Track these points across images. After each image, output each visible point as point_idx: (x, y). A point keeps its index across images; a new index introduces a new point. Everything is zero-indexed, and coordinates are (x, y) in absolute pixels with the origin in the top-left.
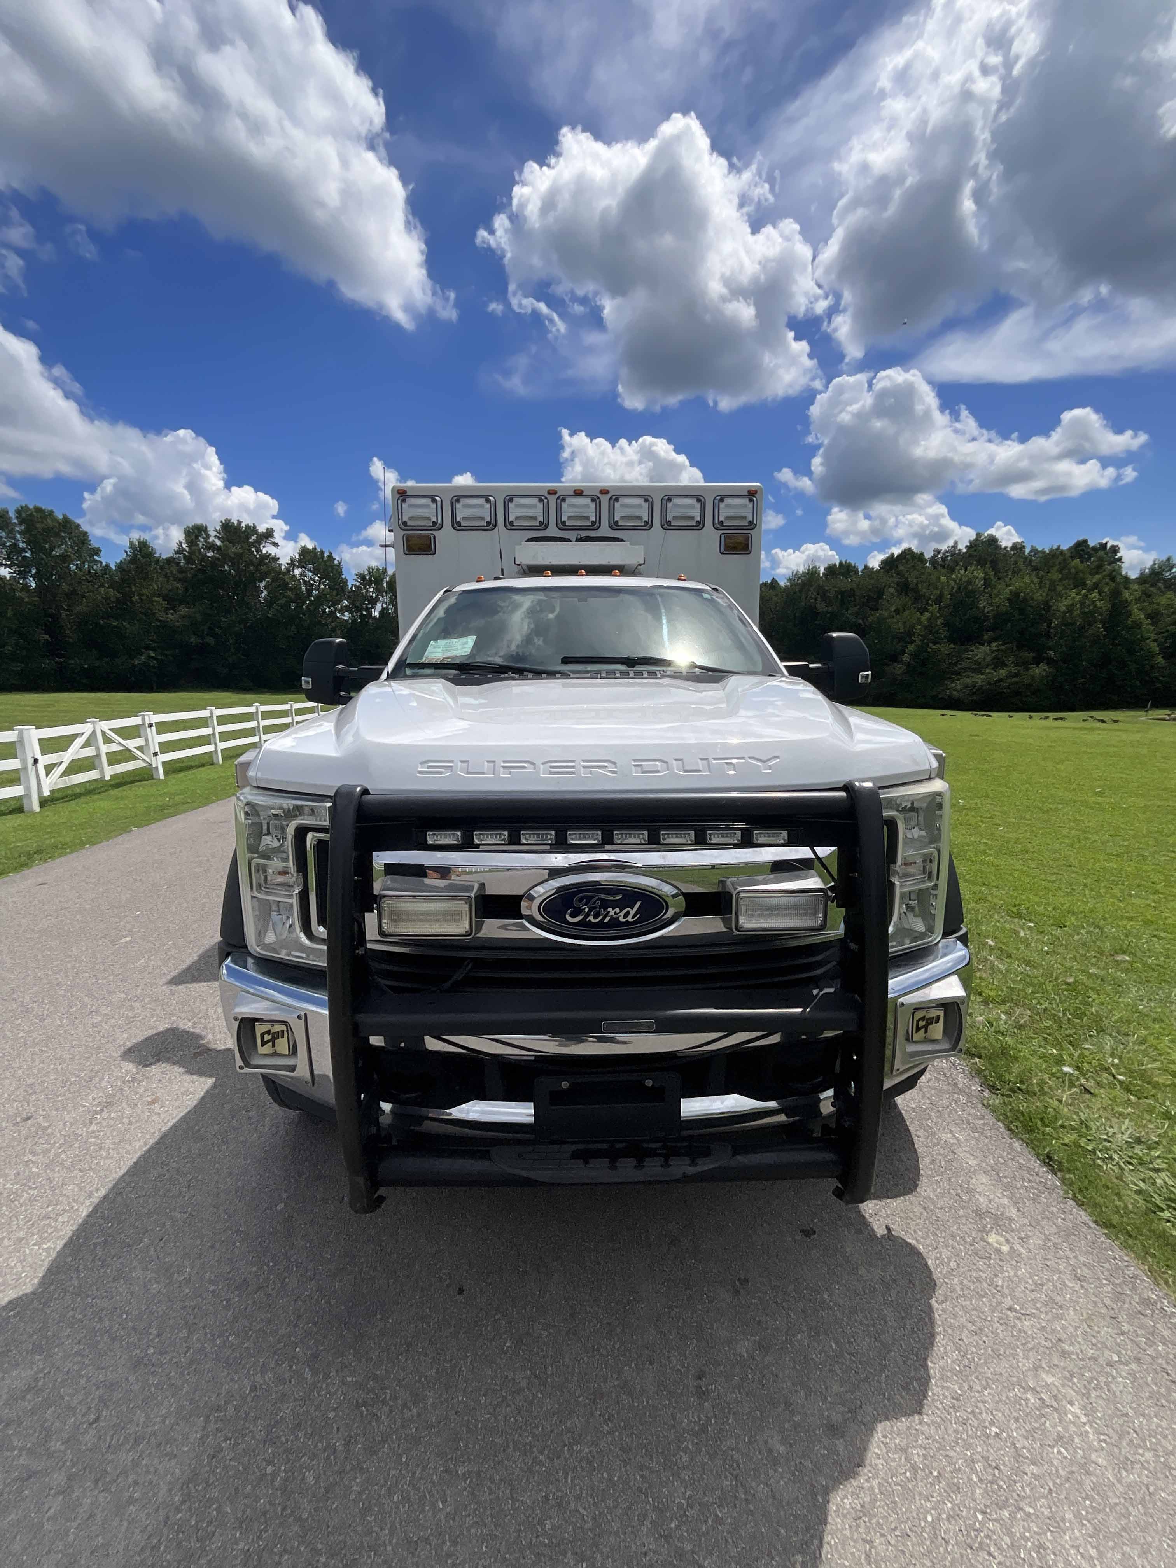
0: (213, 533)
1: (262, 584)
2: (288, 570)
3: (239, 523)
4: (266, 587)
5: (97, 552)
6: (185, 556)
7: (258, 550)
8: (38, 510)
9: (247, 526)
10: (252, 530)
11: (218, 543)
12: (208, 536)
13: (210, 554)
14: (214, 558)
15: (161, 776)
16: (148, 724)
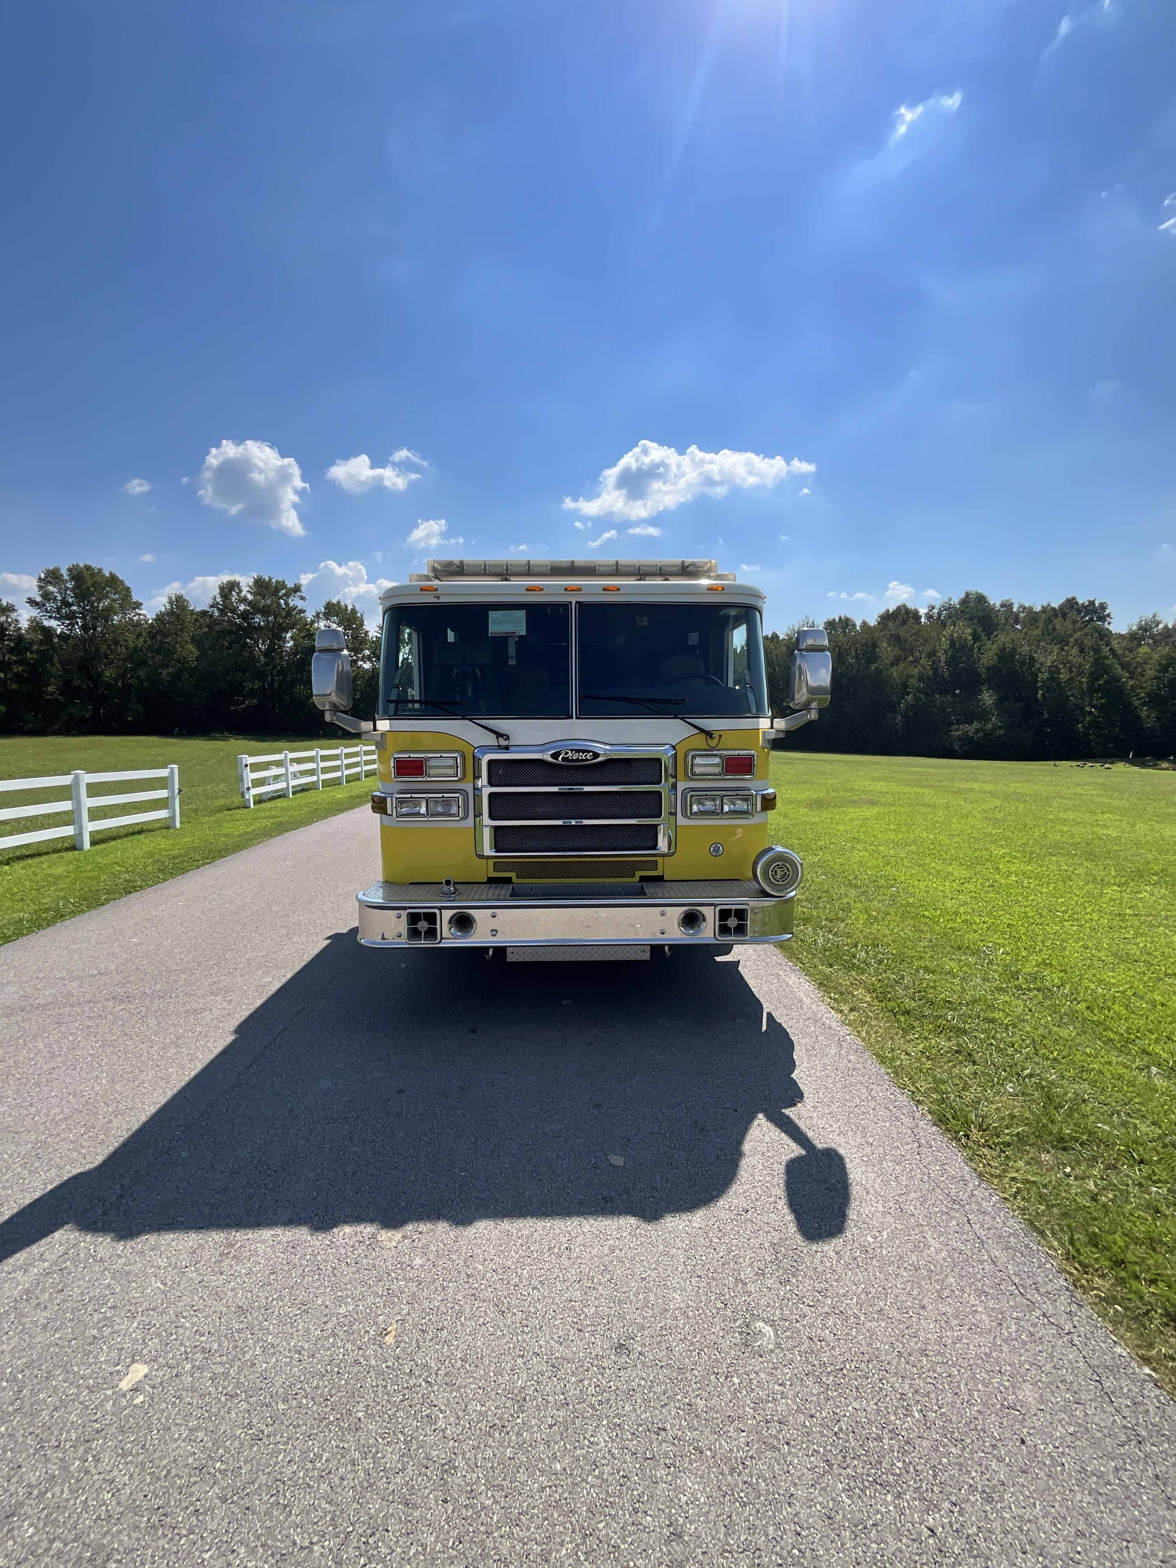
0: (245, 589)
1: (289, 635)
2: (313, 622)
3: (270, 579)
4: (292, 638)
5: (138, 605)
6: (218, 609)
7: (287, 604)
8: (88, 568)
9: (277, 582)
10: (281, 585)
11: (250, 597)
12: (241, 591)
13: (242, 607)
14: (245, 611)
15: (252, 806)
16: (244, 763)
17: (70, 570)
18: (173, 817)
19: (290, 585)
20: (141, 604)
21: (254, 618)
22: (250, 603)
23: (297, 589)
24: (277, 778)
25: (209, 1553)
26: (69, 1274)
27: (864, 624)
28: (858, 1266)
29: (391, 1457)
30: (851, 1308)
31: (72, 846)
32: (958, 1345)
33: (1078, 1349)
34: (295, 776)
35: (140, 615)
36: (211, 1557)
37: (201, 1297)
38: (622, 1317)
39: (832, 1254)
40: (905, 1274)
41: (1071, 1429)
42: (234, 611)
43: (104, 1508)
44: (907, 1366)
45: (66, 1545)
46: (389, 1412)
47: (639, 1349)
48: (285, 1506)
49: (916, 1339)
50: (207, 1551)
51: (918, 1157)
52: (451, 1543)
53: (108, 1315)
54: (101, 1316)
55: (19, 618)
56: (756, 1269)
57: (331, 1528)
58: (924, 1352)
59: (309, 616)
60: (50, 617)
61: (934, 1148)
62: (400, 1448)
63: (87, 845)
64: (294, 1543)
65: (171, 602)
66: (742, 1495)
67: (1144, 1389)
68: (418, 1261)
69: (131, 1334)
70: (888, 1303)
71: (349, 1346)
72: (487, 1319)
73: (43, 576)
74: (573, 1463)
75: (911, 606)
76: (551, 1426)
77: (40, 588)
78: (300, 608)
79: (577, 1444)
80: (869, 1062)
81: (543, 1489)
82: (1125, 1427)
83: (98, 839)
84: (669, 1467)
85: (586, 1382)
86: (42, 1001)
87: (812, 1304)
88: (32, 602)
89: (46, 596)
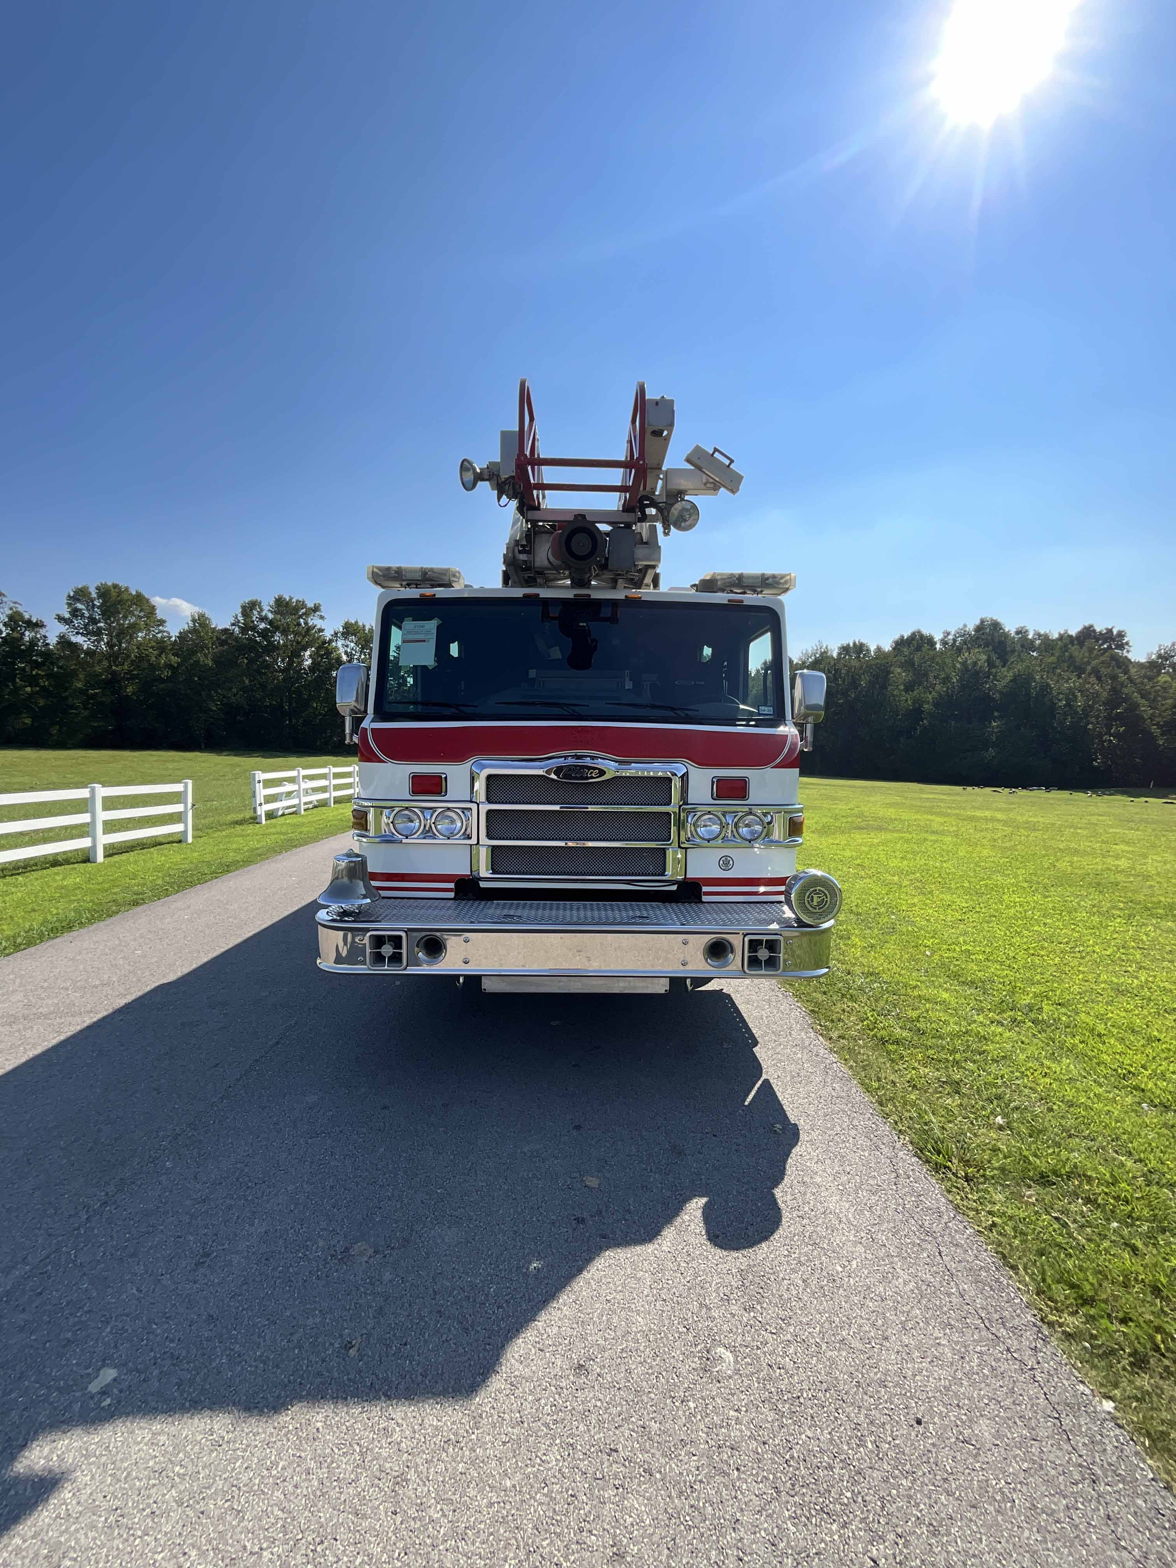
0: (266, 608)
1: (308, 653)
2: (331, 641)
3: (291, 599)
4: (310, 656)
5: (162, 622)
6: (239, 627)
7: (306, 623)
8: (115, 586)
9: (297, 601)
10: (301, 604)
11: (270, 616)
12: (262, 610)
13: (262, 626)
14: (266, 629)
15: (264, 822)
16: (257, 779)
17: (98, 588)
18: (185, 832)
19: (310, 605)
20: (164, 622)
21: (273, 637)
22: (271, 623)
23: (316, 609)
24: (289, 794)
25: (162, 1555)
26: (49, 1277)
27: (879, 649)
28: (825, 1296)
29: (345, 1467)
30: (813, 1337)
31: (86, 858)
32: (918, 1378)
33: (1040, 1385)
34: (306, 792)
35: (164, 632)
36: (163, 1558)
37: (174, 1305)
38: (583, 1338)
39: (800, 1282)
40: (871, 1304)
41: (1025, 1465)
42: (254, 628)
43: (64, 1507)
44: (866, 1397)
45: (25, 1541)
46: (347, 1424)
47: (598, 1370)
48: (239, 1512)
49: (876, 1370)
50: (160, 1553)
51: (894, 1187)
52: (397, 1555)
53: (84, 1319)
54: (76, 1319)
55: (47, 634)
56: (722, 1295)
57: (281, 1535)
58: (883, 1384)
59: (328, 635)
60: (77, 633)
61: (911, 1179)
62: (355, 1459)
63: (100, 858)
64: (245, 1547)
65: (194, 621)
66: (688, 1518)
67: (1104, 1428)
68: (387, 1276)
69: (104, 1338)
70: (851, 1333)
71: (313, 1358)
72: (451, 1336)
73: (72, 594)
74: (523, 1479)
75: (926, 632)
76: (504, 1443)
77: (69, 605)
78: (318, 627)
79: (529, 1462)
80: (854, 1090)
81: (491, 1505)
82: (1080, 1465)
83: (112, 851)
84: (617, 1488)
85: (543, 1402)
86: (44, 1010)
87: (774, 1331)
88: (60, 619)
89: (75, 613)
